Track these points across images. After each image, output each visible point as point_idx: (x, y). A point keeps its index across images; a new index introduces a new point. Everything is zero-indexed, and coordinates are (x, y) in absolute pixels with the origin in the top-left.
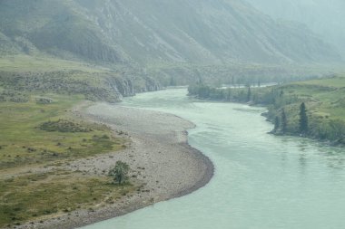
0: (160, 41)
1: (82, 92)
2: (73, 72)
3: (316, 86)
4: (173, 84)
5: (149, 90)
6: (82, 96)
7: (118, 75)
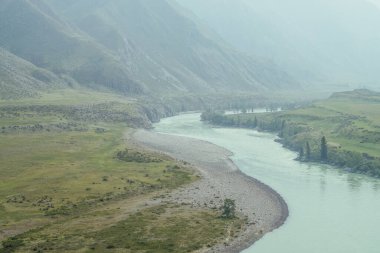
0: (167, 74)
1: (124, 121)
2: (112, 103)
3: (308, 116)
4: (184, 110)
5: (168, 116)
6: (125, 124)
7: (147, 106)
